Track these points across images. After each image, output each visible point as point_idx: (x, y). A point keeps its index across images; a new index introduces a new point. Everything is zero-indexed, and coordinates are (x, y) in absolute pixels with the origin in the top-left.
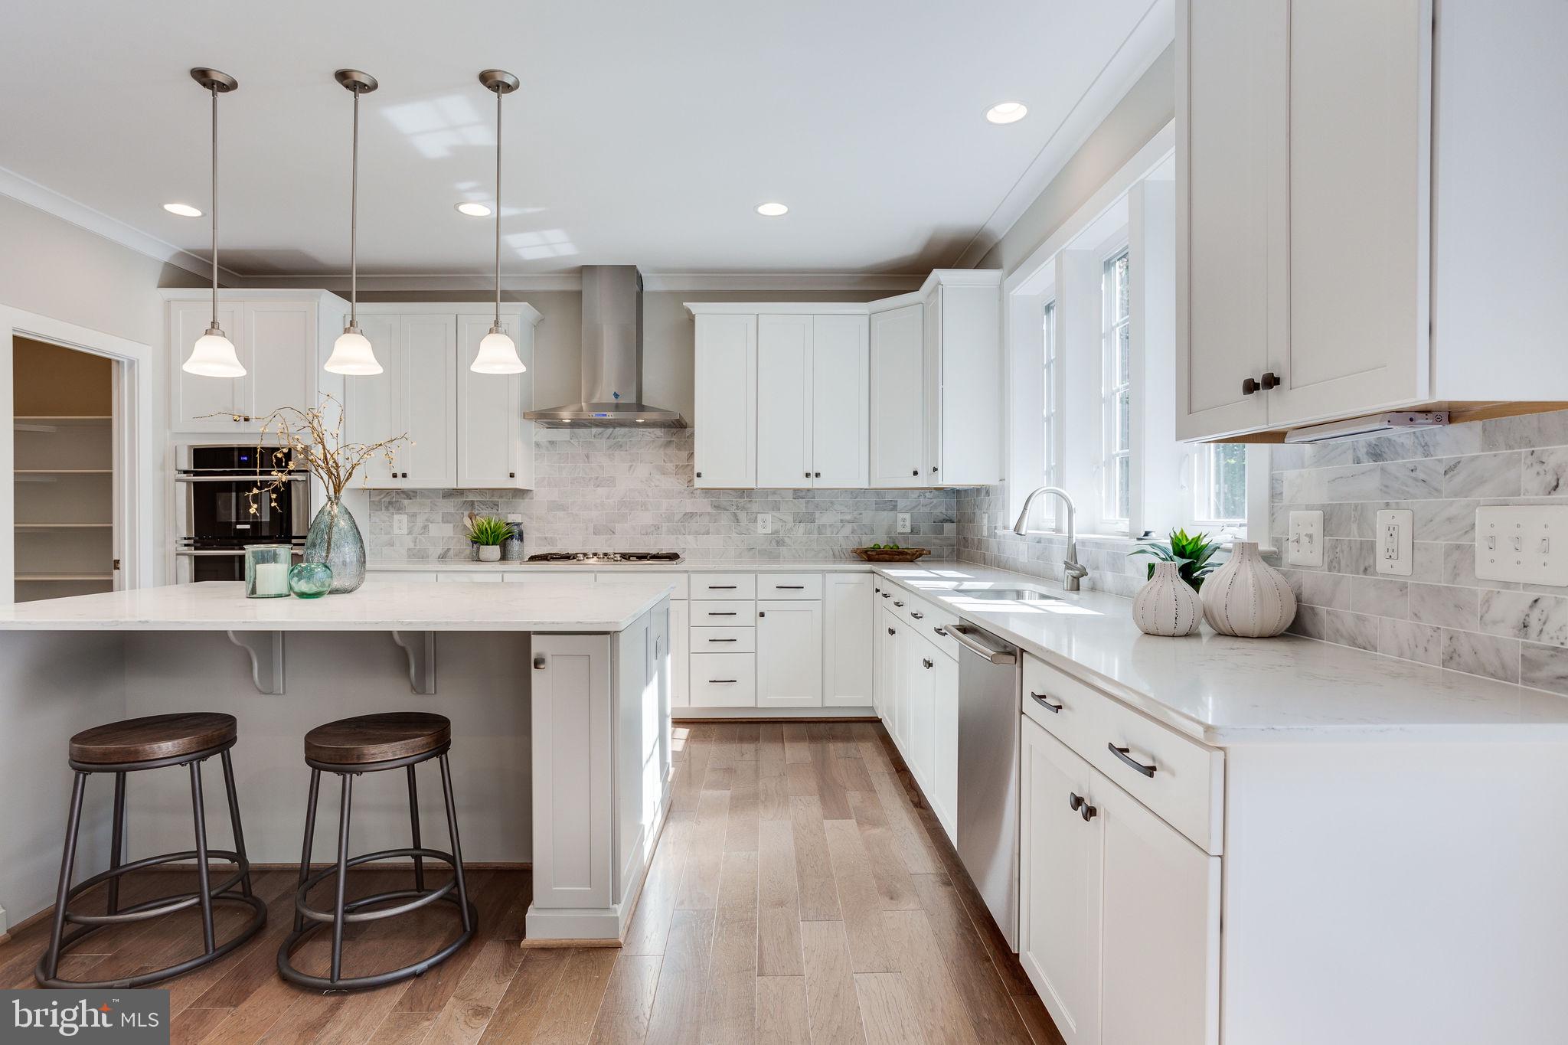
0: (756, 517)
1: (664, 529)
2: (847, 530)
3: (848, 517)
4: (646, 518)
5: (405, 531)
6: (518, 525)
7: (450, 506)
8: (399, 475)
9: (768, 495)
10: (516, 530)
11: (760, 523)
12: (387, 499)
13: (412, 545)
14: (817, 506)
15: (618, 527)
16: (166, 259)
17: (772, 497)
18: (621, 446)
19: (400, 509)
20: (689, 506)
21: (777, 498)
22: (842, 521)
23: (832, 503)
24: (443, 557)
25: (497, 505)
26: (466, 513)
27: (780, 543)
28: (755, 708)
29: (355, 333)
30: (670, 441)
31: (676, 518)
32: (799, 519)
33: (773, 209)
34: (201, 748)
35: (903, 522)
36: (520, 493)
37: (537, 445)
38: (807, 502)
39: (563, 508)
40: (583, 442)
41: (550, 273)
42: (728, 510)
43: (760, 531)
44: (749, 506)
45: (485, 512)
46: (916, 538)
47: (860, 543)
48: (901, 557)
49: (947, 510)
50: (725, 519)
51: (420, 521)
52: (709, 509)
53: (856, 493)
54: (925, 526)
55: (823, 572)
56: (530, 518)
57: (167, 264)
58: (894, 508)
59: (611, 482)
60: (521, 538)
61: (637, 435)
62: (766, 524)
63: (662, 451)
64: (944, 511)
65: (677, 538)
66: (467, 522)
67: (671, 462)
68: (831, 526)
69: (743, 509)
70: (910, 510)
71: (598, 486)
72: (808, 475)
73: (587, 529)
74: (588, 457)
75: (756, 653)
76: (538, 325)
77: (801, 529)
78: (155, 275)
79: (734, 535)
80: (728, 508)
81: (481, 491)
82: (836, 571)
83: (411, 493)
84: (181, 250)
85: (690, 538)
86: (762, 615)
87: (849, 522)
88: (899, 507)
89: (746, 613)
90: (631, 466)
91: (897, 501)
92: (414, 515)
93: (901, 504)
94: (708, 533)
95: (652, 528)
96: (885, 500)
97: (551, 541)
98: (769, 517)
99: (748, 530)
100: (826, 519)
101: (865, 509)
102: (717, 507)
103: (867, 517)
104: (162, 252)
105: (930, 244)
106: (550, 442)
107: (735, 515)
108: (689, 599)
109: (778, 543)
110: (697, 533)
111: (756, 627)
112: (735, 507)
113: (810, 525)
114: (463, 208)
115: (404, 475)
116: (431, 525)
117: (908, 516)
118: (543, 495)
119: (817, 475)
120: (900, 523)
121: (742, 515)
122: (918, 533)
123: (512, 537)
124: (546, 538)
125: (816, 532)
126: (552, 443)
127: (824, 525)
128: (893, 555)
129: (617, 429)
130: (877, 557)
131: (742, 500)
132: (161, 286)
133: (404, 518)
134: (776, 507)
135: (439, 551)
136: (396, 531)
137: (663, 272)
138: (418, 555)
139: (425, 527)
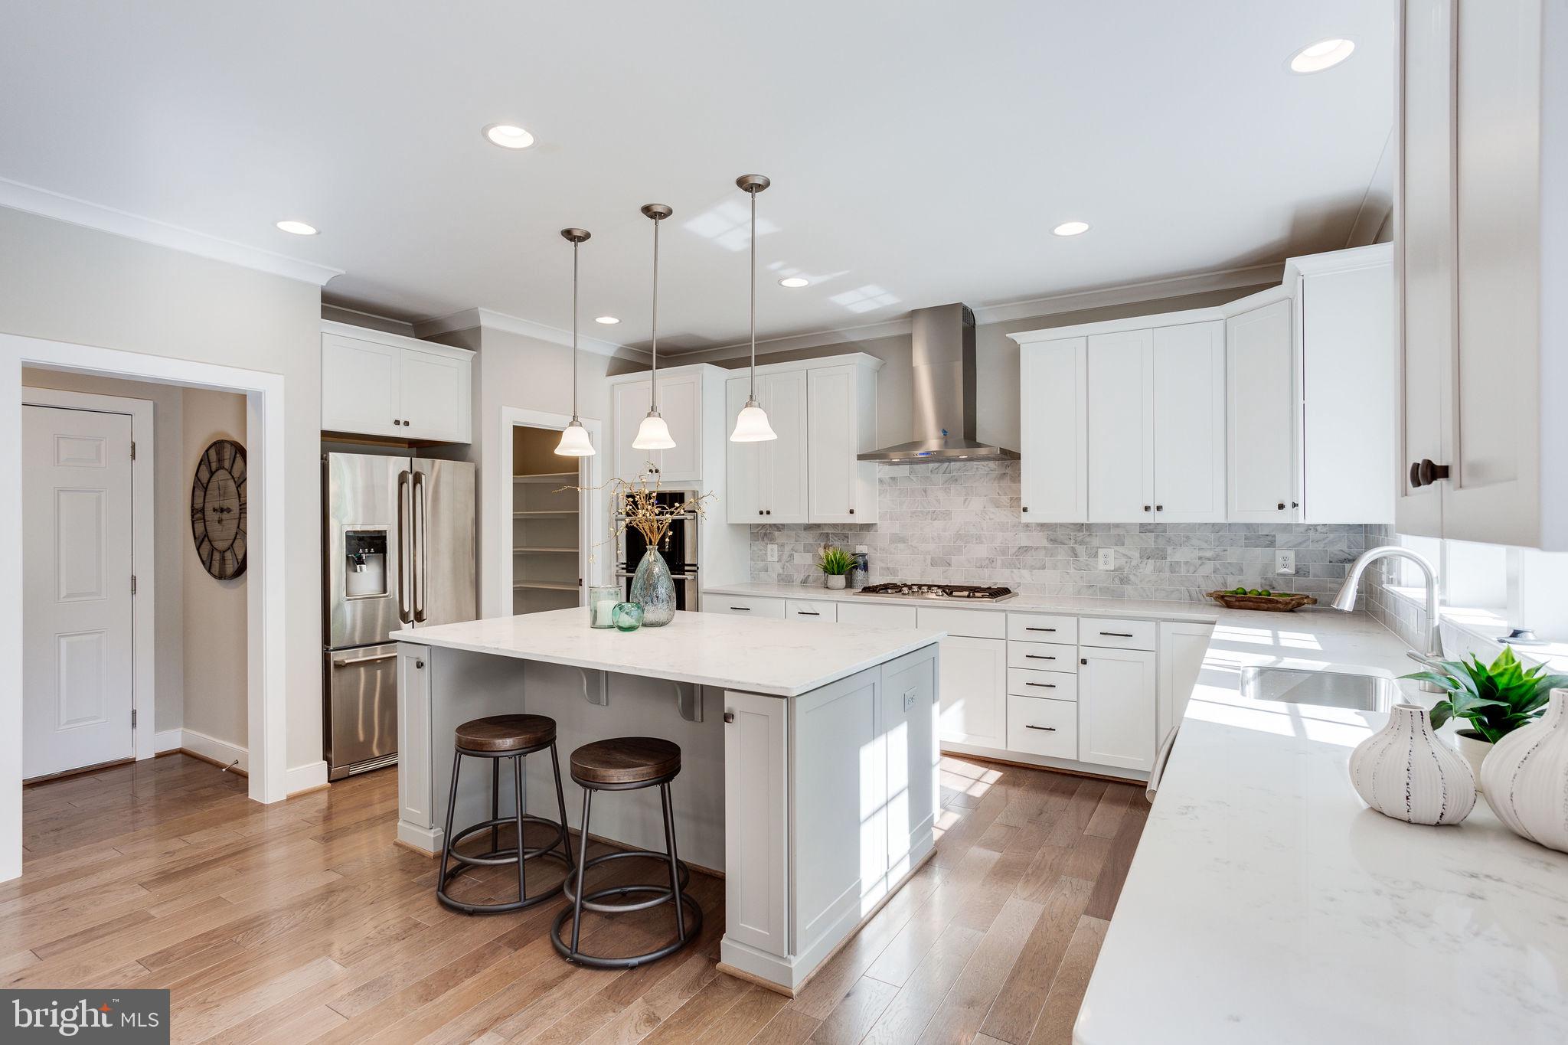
0: (1097, 552)
1: (999, 562)
2: (1208, 567)
3: (1209, 554)
4: (982, 551)
5: (776, 559)
6: (863, 555)
7: (809, 538)
8: (765, 512)
9: (1110, 528)
10: (860, 560)
11: (1101, 559)
12: (763, 531)
13: (781, 571)
14: (1169, 541)
15: (954, 559)
16: (611, 354)
17: (1115, 533)
18: (956, 480)
19: (772, 540)
20: (1024, 540)
21: (1121, 532)
22: (1200, 558)
23: (1188, 537)
24: (804, 582)
25: (848, 537)
26: (822, 544)
27: (1124, 580)
28: (1077, 762)
29: (654, 416)
30: (1005, 474)
31: (1012, 551)
32: (1147, 555)
33: (1071, 229)
34: (524, 746)
35: (1284, 563)
36: (867, 527)
37: (881, 481)
38: (1157, 537)
39: (903, 540)
40: (921, 477)
41: (885, 321)
42: (1064, 544)
43: (1101, 566)
44: (1088, 539)
45: (837, 543)
46: (1301, 581)
47: (1225, 584)
48: (1270, 605)
49: (1349, 547)
50: (1062, 554)
51: (787, 549)
52: (1045, 543)
53: (1216, 528)
54: (1316, 568)
55: (1158, 620)
56: (875, 549)
57: (613, 358)
58: (1272, 544)
59: (947, 515)
60: (865, 567)
61: (972, 468)
62: (1107, 560)
63: (996, 484)
64: (1345, 548)
65: (1012, 572)
66: (821, 552)
67: (1005, 494)
68: (1186, 563)
69: (1082, 543)
70: (1295, 546)
71: (935, 519)
72: (1147, 509)
73: (925, 561)
74: (925, 491)
75: (1077, 702)
76: (879, 371)
77: (1149, 567)
78: (604, 368)
79: (1072, 571)
80: (1066, 541)
81: (835, 526)
82: (1173, 620)
83: (780, 526)
84: (620, 346)
85: (1025, 573)
86: (1084, 662)
87: (1209, 560)
88: (1277, 543)
89: (1067, 659)
90: (967, 499)
91: (1274, 536)
92: (782, 545)
93: (1281, 538)
94: (1043, 568)
95: (987, 561)
96: (1260, 537)
97: (893, 572)
98: (1111, 552)
99: (1087, 565)
100: (1180, 555)
101: (1232, 545)
102: (1053, 541)
103: (1234, 555)
104: (608, 350)
105: (1297, 224)
106: (891, 478)
107: (1073, 549)
108: (1006, 639)
109: (1121, 580)
110: (1032, 568)
111: (1078, 674)
112: (1073, 541)
113: (1159, 563)
114: (785, 283)
115: (768, 513)
116: (796, 554)
117: (1291, 555)
118: (885, 528)
119: (1159, 508)
120: (1279, 561)
121: (1081, 549)
122: (1306, 574)
123: (856, 568)
124: (888, 568)
125: (1167, 569)
126: (893, 479)
127: (1177, 563)
128: (1257, 602)
129: (952, 463)
130: (1237, 603)
131: (1081, 534)
132: (610, 374)
133: (775, 547)
134: (1120, 541)
135: (802, 577)
136: (769, 560)
137: (992, 304)
138: (785, 581)
139: (791, 556)
